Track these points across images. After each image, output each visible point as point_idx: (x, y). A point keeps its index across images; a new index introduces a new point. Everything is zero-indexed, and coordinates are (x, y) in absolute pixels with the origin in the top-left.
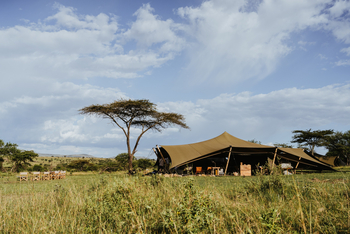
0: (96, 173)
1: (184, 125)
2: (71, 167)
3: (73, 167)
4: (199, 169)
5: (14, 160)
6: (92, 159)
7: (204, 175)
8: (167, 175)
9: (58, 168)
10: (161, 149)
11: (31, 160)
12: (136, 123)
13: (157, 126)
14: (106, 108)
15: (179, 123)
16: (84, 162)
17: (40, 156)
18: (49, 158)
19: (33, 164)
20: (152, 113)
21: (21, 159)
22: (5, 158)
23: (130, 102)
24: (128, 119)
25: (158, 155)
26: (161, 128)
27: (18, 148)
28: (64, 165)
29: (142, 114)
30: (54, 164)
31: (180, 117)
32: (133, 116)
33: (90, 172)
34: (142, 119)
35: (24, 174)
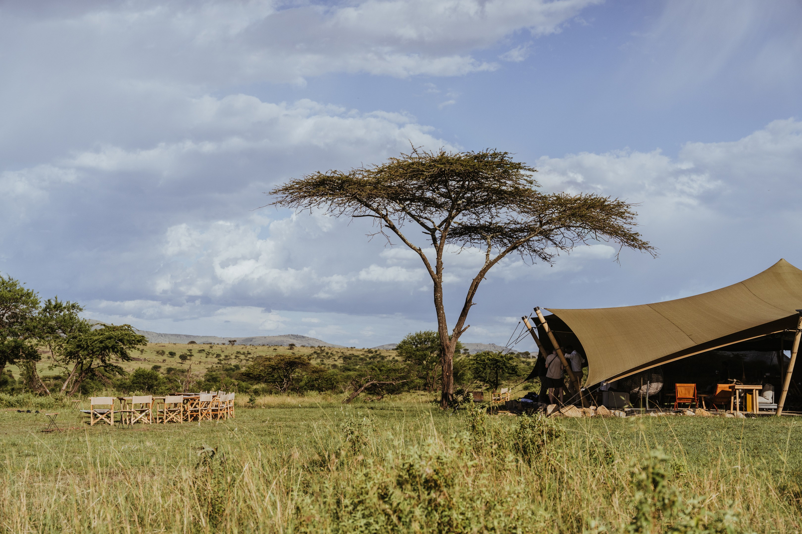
0: (333, 399)
1: (631, 239)
2: (250, 377)
3: (258, 379)
4: (685, 390)
5: (71, 355)
6: (321, 352)
7: (703, 412)
8: (572, 412)
9: (211, 382)
10: (553, 320)
11: (125, 357)
12: (466, 231)
13: (537, 242)
14: (361, 184)
15: (615, 232)
16: (293, 364)
17: (152, 343)
18: (182, 347)
19: (130, 368)
20: (519, 197)
21: (92, 354)
22: (43, 349)
23: (443, 160)
24: (437, 218)
25: (543, 341)
26: (550, 249)
27: (82, 316)
28: (229, 371)
29: (486, 202)
30: (198, 368)
31: (617, 210)
32: (455, 208)
33: (313, 398)
34: (485, 219)
35: (103, 400)
